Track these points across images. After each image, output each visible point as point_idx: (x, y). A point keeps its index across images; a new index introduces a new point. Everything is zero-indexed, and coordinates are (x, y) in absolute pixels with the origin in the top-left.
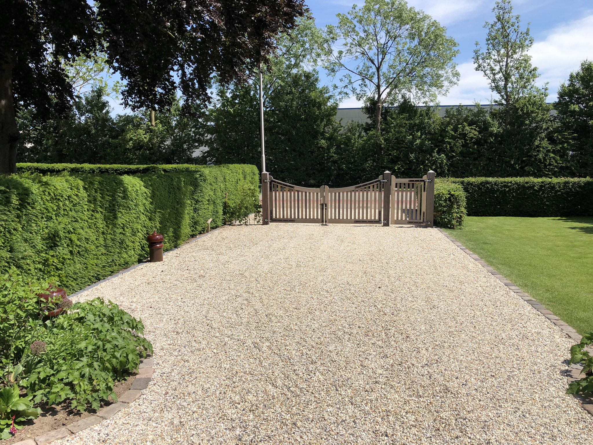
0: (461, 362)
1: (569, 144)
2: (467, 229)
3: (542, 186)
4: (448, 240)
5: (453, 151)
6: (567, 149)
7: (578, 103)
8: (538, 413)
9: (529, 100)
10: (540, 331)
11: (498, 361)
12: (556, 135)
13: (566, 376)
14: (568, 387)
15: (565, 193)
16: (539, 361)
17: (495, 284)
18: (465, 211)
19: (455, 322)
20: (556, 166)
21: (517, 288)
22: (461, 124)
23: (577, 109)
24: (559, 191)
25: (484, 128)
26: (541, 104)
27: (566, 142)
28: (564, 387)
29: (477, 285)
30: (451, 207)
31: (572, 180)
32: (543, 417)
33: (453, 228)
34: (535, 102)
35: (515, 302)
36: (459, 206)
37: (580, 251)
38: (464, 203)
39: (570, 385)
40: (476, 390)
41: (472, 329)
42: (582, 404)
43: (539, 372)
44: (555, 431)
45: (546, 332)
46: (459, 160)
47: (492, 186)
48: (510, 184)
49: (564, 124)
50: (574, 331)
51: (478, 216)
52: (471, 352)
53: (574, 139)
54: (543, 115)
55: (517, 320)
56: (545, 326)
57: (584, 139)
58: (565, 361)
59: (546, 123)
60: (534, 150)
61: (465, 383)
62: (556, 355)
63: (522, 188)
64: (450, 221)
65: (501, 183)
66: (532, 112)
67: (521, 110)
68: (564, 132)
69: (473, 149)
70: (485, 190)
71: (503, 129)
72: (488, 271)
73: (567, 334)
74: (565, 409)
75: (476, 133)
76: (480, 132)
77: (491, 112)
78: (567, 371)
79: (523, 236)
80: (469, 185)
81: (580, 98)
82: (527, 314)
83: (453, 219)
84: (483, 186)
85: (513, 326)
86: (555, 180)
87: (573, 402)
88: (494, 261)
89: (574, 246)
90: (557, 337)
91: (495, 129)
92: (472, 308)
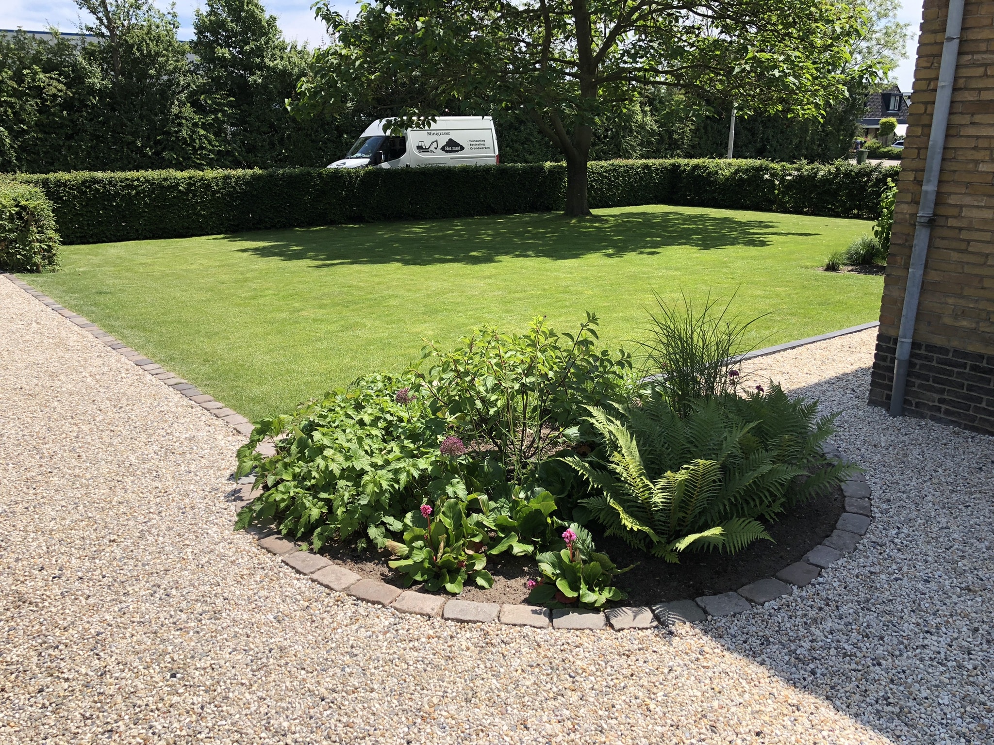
0: (50, 534)
1: (224, 113)
2: (66, 270)
3: (191, 183)
4: (26, 295)
5: (23, 121)
6: (224, 122)
7: (229, 46)
8: (190, 581)
9: (149, 33)
10: (194, 433)
11: (123, 509)
12: (202, 97)
13: (235, 500)
14: (237, 519)
15: (227, 195)
16: (192, 487)
17: (119, 365)
18: (56, 237)
19: (38, 457)
20: (210, 151)
21: (157, 366)
22: (29, 68)
23: (227, 55)
24: (218, 192)
25: (76, 78)
26: (170, 42)
27: (220, 111)
28: (230, 521)
29: (84, 374)
30: (25, 230)
31: (233, 172)
32: (199, 584)
33: (38, 271)
34: (159, 36)
35: (153, 392)
36: (42, 227)
37: (254, 286)
38: (51, 222)
39: (239, 515)
40: (81, 578)
41: (74, 462)
42: (258, 539)
43: (192, 508)
44: (219, 601)
45: (202, 434)
46: (37, 138)
47: (104, 187)
48: (136, 183)
49: (213, 79)
50: (246, 420)
51: (89, 243)
52: (70, 507)
53: (230, 105)
54: (177, 61)
55: (155, 424)
56: (202, 423)
57: (245, 107)
58: (232, 475)
59: (185, 76)
60: (173, 122)
61: (57, 573)
62: (219, 470)
63: (160, 189)
64: (28, 259)
65: (121, 182)
66: (158, 54)
67: (137, 49)
68: (214, 93)
69: (61, 117)
70: (94, 195)
71: (113, 83)
72: (106, 344)
73: (235, 429)
74: (234, 558)
75: (61, 86)
76: (68, 86)
77: (84, 49)
78: (236, 492)
79: (168, 272)
80: (59, 186)
81: (229, 37)
82: (174, 409)
83: (35, 253)
84: (87, 187)
85: (149, 436)
86: (210, 174)
87: (246, 540)
88: (117, 324)
89: (246, 280)
90: (220, 437)
91: (96, 81)
92: (73, 421)
